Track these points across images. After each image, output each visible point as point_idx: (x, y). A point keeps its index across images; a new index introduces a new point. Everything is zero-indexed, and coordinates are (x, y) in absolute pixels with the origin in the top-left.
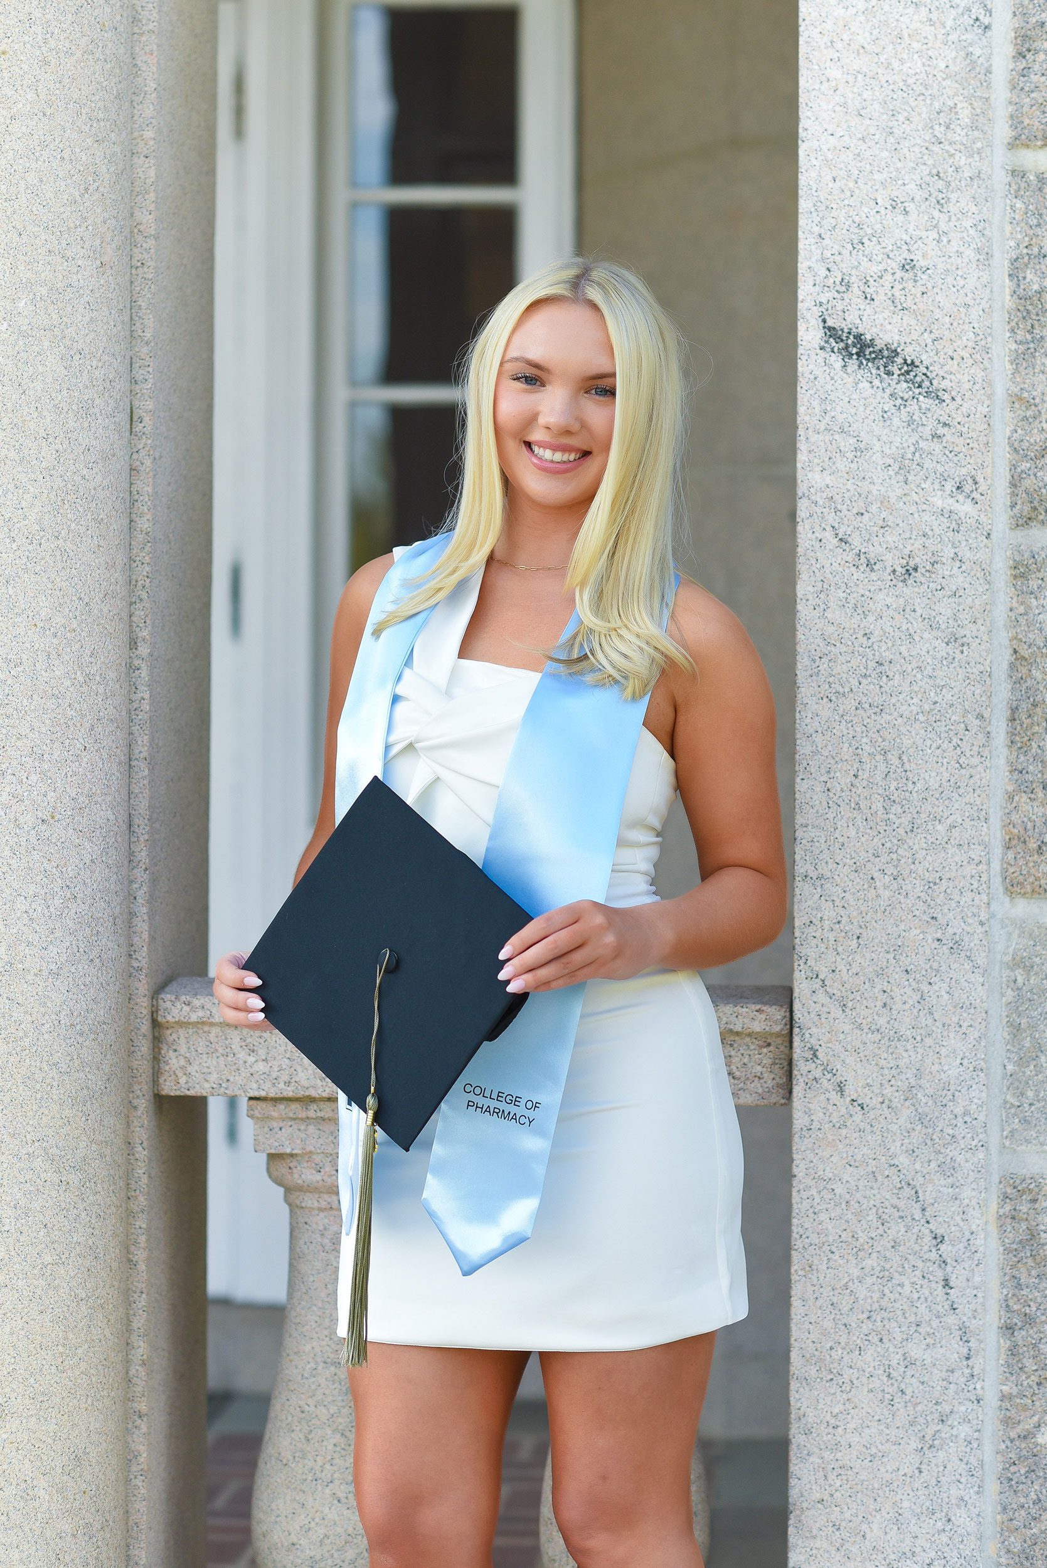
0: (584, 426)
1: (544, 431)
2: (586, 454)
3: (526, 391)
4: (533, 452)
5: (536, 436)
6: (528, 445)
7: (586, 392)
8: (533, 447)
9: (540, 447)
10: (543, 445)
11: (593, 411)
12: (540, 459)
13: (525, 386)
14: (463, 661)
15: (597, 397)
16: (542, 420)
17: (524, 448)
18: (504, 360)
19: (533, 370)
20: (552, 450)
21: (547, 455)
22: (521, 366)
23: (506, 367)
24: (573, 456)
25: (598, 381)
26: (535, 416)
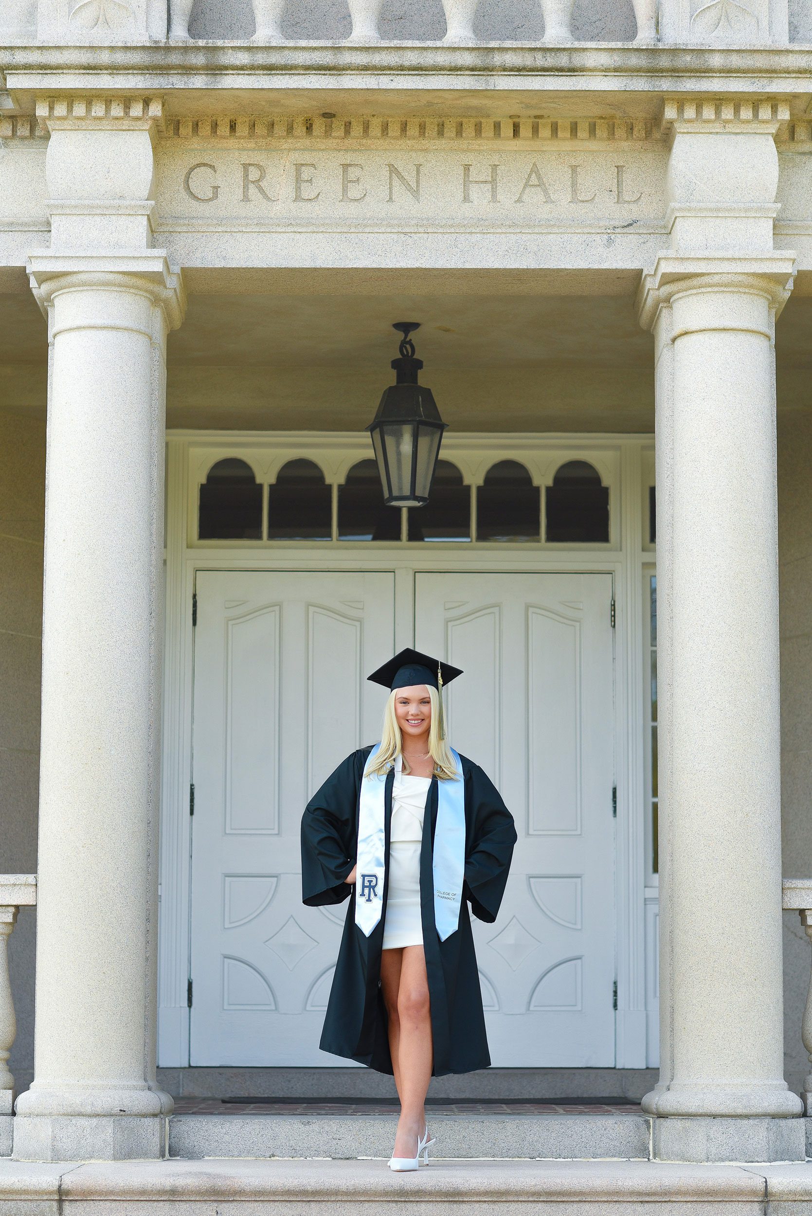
0: (422, 713)
2: (423, 720)
3: (404, 706)
4: (409, 722)
5: (409, 718)
6: (407, 720)
7: (420, 703)
8: (409, 720)
10: (412, 720)
11: (424, 709)
12: (411, 723)
15: (424, 704)
16: (410, 713)
17: (407, 722)
18: (397, 698)
19: (404, 699)
20: (415, 720)
21: (413, 722)
22: (400, 700)
23: (397, 701)
24: (421, 721)
25: (423, 700)
26: (408, 712)
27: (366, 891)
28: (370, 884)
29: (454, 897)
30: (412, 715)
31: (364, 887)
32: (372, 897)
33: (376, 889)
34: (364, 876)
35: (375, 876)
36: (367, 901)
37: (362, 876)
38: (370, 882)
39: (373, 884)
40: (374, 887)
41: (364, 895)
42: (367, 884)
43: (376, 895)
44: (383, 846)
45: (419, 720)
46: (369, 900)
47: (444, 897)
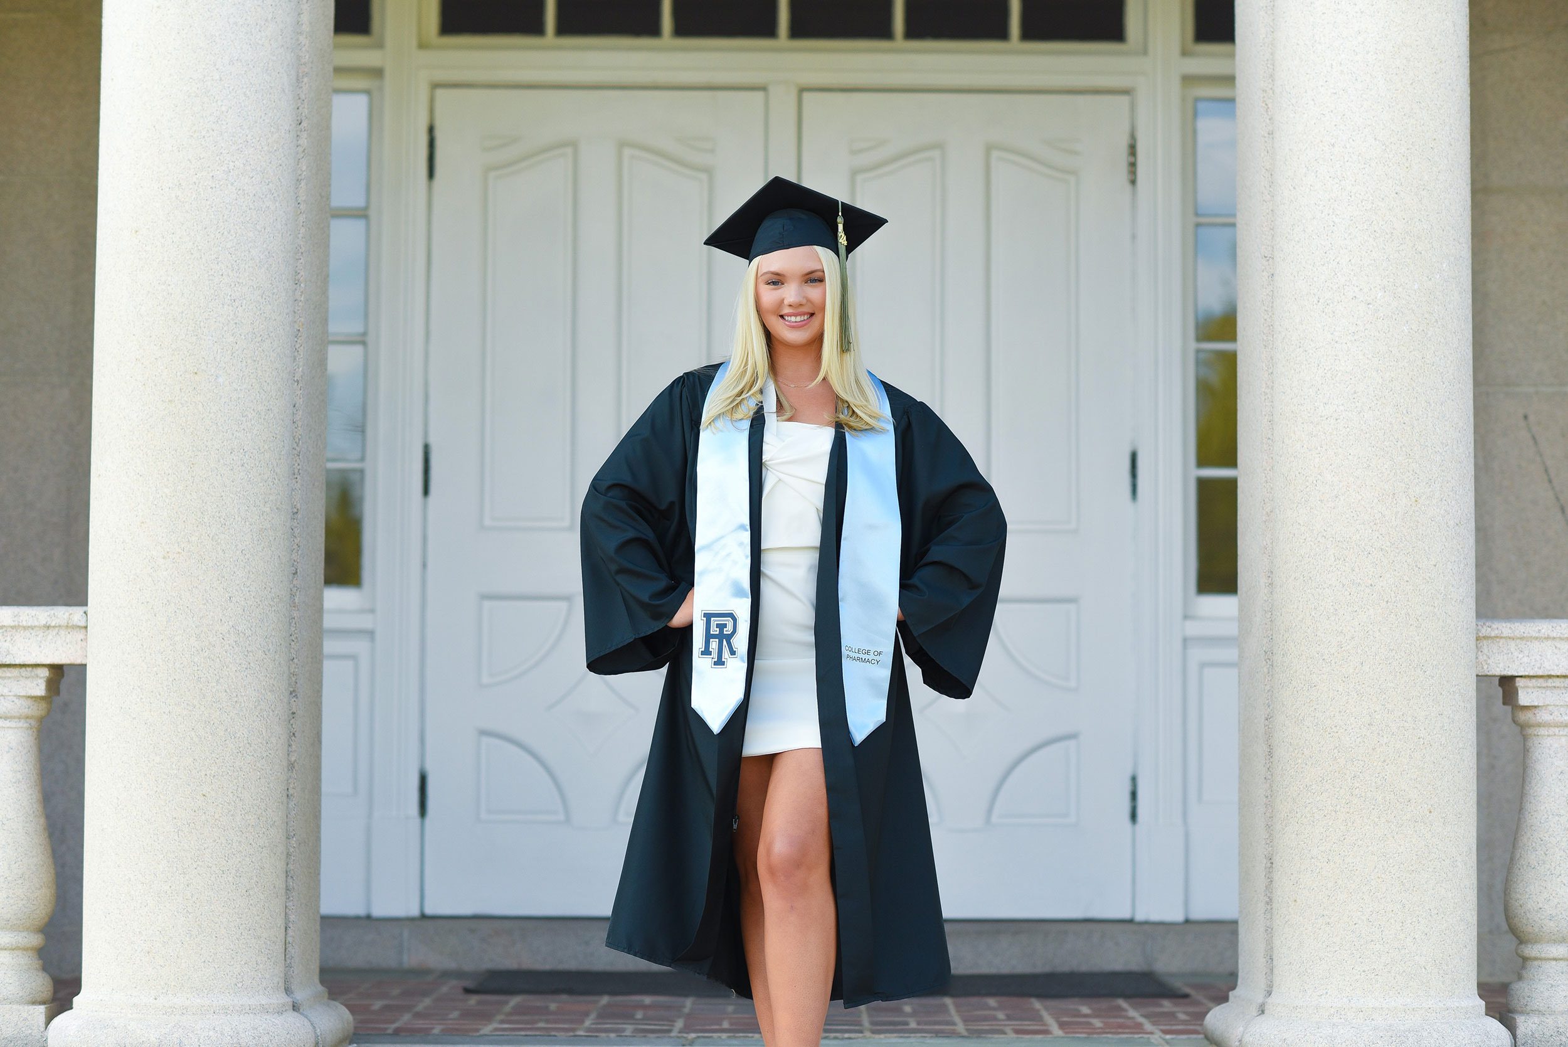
0: (809, 300)
1: (788, 307)
2: (812, 315)
4: (785, 319)
5: (786, 310)
6: (782, 316)
7: (806, 284)
8: (785, 316)
9: (788, 316)
10: (790, 315)
11: (813, 292)
12: (790, 322)
13: (773, 287)
15: (811, 284)
16: (786, 302)
17: (781, 320)
18: (759, 275)
19: (776, 277)
20: (796, 315)
21: (793, 319)
22: (767, 277)
24: (806, 317)
25: (811, 276)
26: (782, 301)
27: (714, 644)
28: (721, 631)
29: (878, 658)
30: (790, 305)
31: (708, 637)
32: (726, 656)
33: (734, 641)
34: (708, 616)
35: (731, 615)
36: (716, 663)
37: (706, 615)
38: (721, 627)
39: (728, 630)
40: (729, 637)
41: (710, 653)
42: (715, 630)
43: (733, 653)
44: (747, 557)
45: (804, 314)
46: (720, 662)
47: (859, 659)
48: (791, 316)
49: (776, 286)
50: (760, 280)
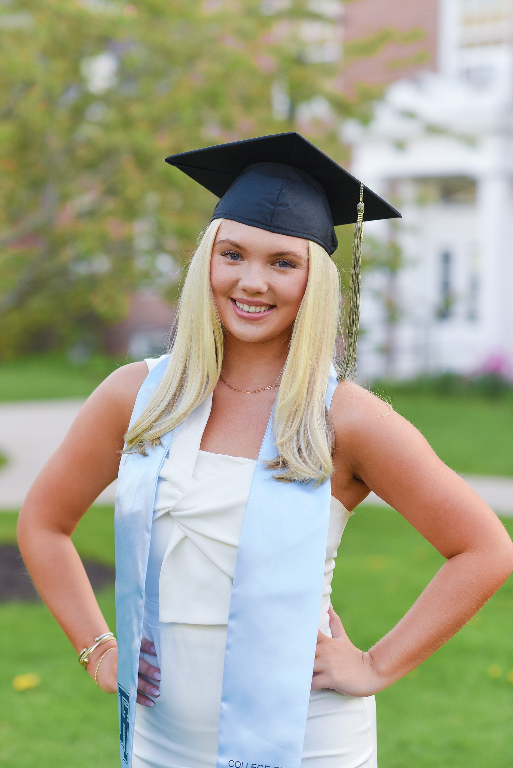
0: (271, 289)
1: (241, 292)
2: (272, 307)
3: (231, 264)
4: (237, 305)
5: (239, 295)
6: (234, 301)
7: (272, 265)
8: (237, 302)
9: (240, 303)
10: (243, 301)
11: (278, 277)
12: (241, 310)
13: (230, 260)
14: (203, 452)
15: (280, 268)
16: (241, 284)
17: (231, 303)
19: (235, 249)
20: (250, 304)
21: (246, 307)
22: (227, 246)
23: (217, 247)
24: (263, 309)
25: (280, 257)
26: (236, 282)
30: (244, 290)
45: (261, 305)
48: (244, 304)
49: (233, 261)
50: (216, 248)
